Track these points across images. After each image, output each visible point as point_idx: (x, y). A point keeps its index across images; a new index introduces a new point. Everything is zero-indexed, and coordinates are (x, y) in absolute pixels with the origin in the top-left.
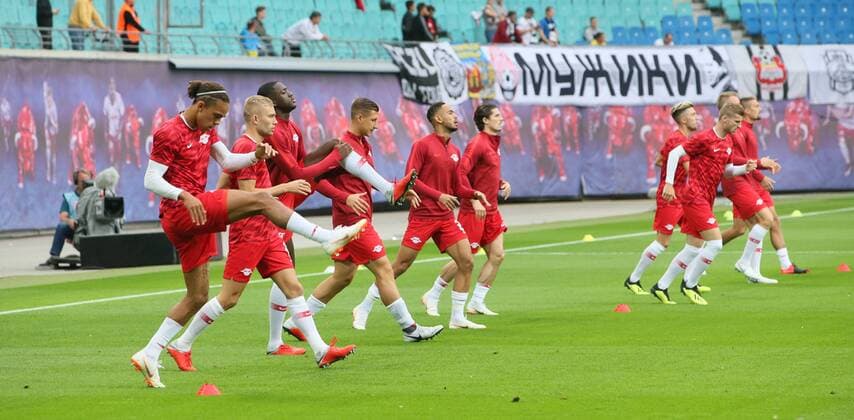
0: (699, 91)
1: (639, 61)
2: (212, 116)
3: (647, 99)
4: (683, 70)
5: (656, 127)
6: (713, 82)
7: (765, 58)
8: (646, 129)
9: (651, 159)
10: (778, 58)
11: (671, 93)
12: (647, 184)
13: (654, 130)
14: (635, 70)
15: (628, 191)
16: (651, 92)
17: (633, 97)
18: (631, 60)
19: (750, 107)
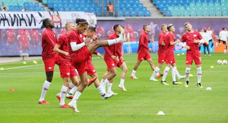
0: (35, 25)
1: (17, 16)
2: (83, 29)
3: (19, 27)
4: (30, 19)
5: (22, 36)
6: (39, 22)
7: (55, 15)
8: (19, 36)
9: (20, 45)
10: (58, 15)
11: (27, 25)
12: (20, 53)
13: (21, 37)
14: (16, 19)
15: (13, 55)
16: (21, 25)
17: (15, 27)
18: (15, 16)
19: (146, 28)
